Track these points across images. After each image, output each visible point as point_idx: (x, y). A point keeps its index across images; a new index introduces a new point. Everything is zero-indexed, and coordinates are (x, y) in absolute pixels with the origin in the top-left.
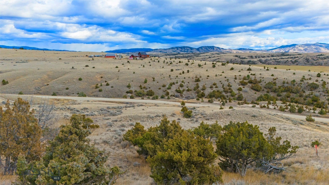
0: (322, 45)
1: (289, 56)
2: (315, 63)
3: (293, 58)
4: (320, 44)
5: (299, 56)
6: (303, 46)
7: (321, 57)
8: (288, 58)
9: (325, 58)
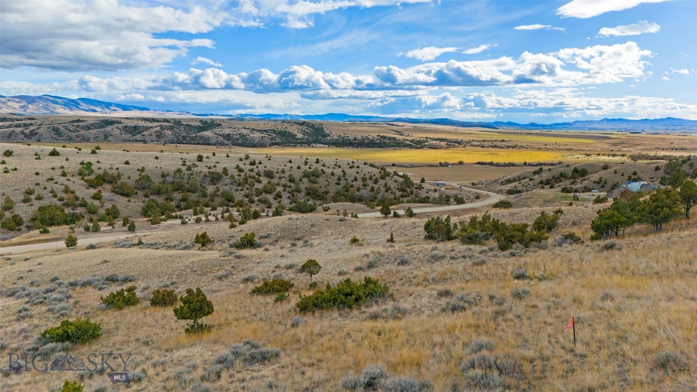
0: (57, 100)
1: (11, 123)
2: (75, 137)
3: (22, 125)
4: (52, 99)
5: (32, 122)
6: (16, 100)
7: (80, 124)
8: (10, 126)
9: (89, 128)
